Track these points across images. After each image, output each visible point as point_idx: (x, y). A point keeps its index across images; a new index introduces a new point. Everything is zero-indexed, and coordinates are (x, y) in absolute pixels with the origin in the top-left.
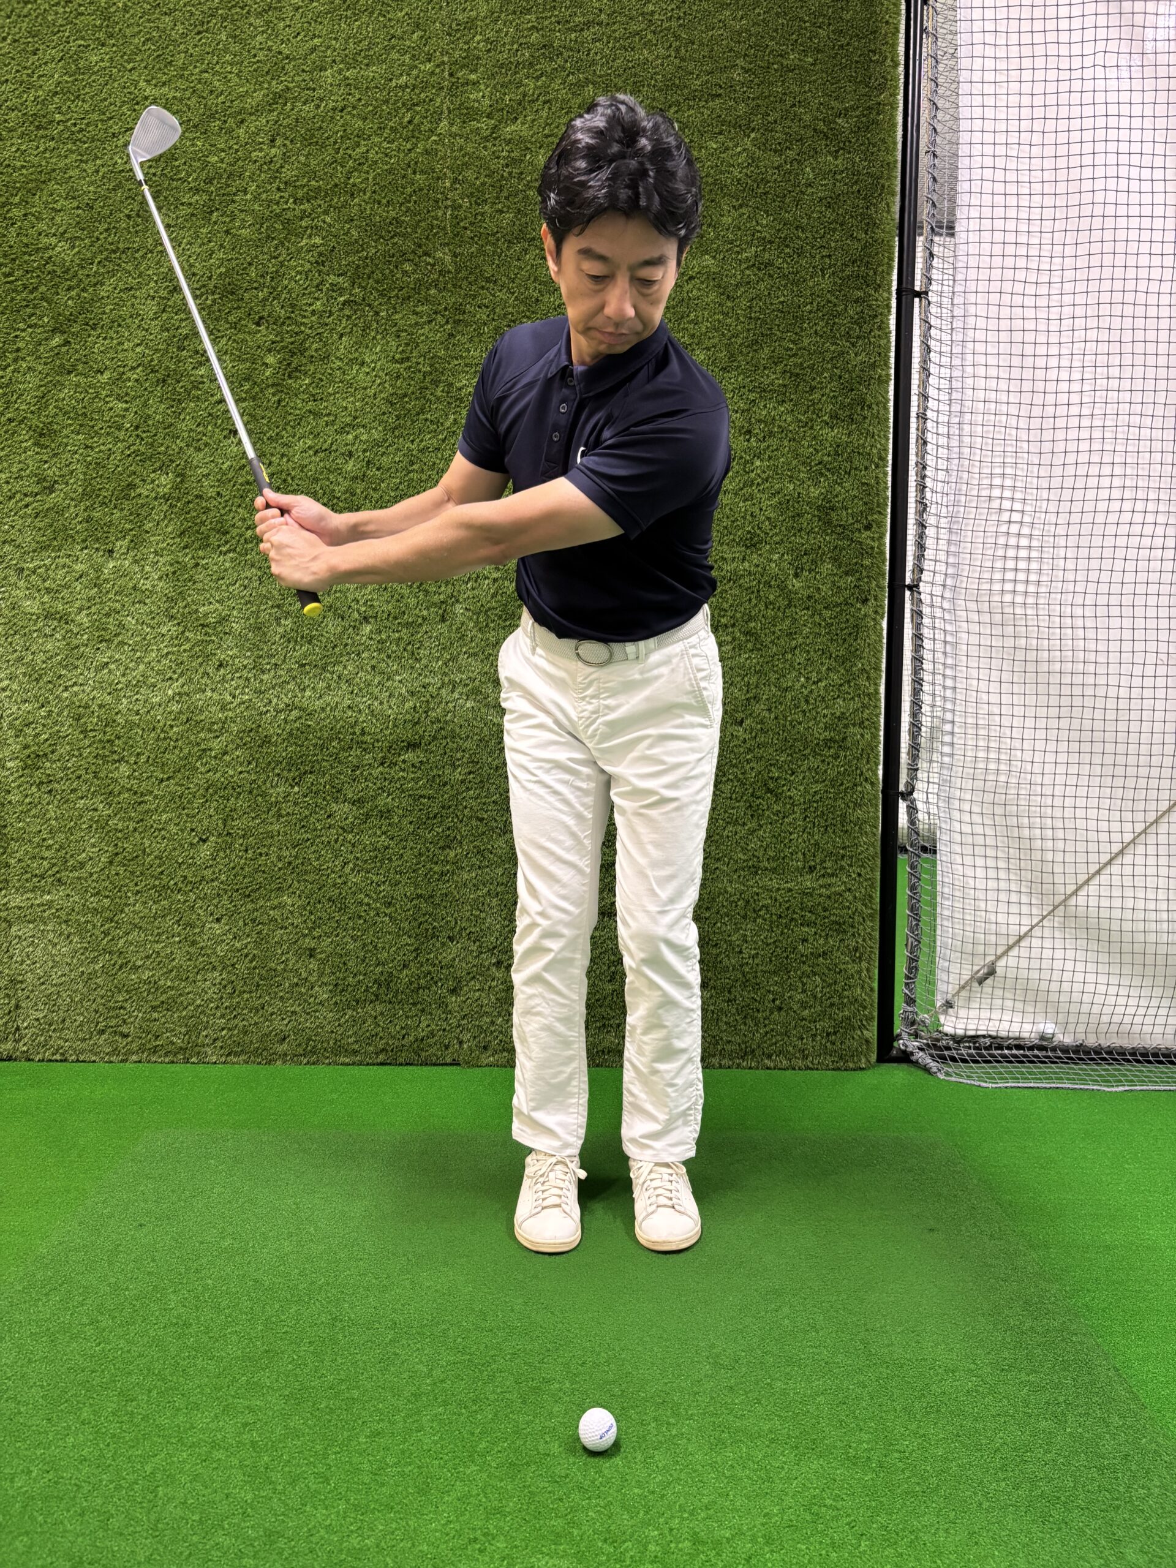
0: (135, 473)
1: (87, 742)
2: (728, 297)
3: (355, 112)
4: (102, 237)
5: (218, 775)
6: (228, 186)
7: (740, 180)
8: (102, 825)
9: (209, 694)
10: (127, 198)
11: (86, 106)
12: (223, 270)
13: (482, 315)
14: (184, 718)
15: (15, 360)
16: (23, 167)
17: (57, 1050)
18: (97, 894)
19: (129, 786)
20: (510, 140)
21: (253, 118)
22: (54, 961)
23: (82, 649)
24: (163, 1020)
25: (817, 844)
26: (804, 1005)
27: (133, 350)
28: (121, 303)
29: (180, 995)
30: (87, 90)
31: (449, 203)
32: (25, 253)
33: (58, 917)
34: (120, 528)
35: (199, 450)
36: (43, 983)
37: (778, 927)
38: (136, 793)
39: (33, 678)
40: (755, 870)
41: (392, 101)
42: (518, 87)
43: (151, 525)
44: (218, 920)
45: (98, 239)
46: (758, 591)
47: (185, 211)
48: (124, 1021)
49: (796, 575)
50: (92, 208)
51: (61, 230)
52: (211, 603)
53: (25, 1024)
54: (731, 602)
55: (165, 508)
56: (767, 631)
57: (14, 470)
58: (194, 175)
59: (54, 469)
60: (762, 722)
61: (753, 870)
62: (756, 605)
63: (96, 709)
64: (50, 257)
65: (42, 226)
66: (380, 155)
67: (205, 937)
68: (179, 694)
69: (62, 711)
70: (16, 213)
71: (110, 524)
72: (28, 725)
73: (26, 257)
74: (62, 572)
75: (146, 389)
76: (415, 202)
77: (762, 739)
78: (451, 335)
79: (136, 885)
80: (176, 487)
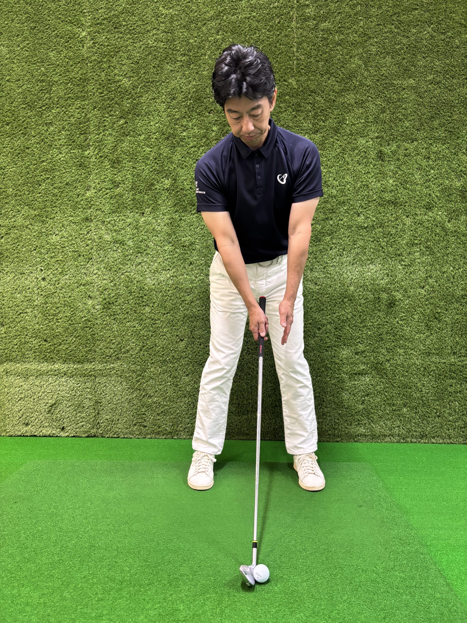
0: (154, 179)
1: (131, 298)
2: (421, 97)
3: (254, 19)
4: (142, 76)
5: (189, 311)
6: (198, 53)
7: (426, 45)
8: (137, 334)
9: (185, 276)
10: (153, 59)
11: (136, 18)
12: (194, 90)
13: (309, 107)
14: (174, 286)
15: (103, 131)
16: (108, 45)
17: (115, 433)
18: (134, 364)
19: (150, 317)
20: (324, 29)
21: (209, 22)
22: (114, 394)
23: (130, 257)
24: (162, 419)
25: (457, 343)
26: (450, 414)
27: (155, 125)
28: (150, 105)
29: (170, 408)
30: (137, 11)
31: (295, 57)
32: (109, 83)
33: (117, 374)
34: (147, 203)
35: (183, 168)
36: (110, 403)
37: (438, 380)
38: (153, 319)
39: (108, 269)
40: (429, 354)
41: (271, 14)
42: (327, 7)
43: (161, 202)
44: (187, 375)
45: (141, 77)
46: (432, 228)
47: (179, 64)
48: (145, 420)
49: (449, 222)
50: (138, 63)
51: (125, 73)
52: (187, 236)
53: (102, 421)
54: (419, 233)
55: (167, 194)
56: (436, 246)
57: (102, 178)
58: (183, 48)
59: (119, 177)
60: (433, 287)
61: (428, 354)
62: (431, 235)
63: (136, 283)
64: (120, 85)
65: (116, 71)
66: (265, 38)
67: (182, 383)
68: (173, 276)
69: (120, 284)
70: (105, 65)
71: (143, 202)
72: (105, 290)
73: (109, 85)
74: (121, 222)
75: (160, 142)
76: (280, 58)
77: (433, 295)
78: (295, 117)
79: (152, 360)
80: (172, 185)
